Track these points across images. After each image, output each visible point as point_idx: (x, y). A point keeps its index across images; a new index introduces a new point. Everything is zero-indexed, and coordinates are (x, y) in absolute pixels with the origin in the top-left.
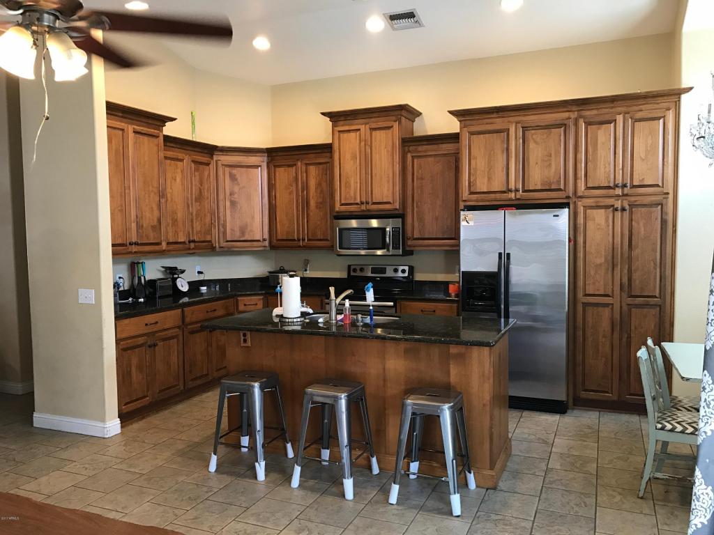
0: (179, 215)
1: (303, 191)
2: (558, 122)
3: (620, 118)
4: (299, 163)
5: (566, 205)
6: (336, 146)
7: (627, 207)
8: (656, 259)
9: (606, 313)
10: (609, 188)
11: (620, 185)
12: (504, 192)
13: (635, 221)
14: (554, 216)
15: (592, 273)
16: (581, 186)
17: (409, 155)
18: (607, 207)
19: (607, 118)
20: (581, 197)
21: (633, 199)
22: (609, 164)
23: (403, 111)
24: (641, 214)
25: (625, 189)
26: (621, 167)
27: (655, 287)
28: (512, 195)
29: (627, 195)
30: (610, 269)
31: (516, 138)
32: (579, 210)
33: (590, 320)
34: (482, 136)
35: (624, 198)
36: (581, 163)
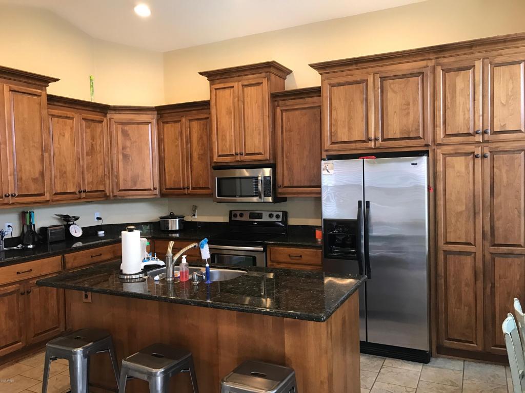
0: (68, 168)
1: (187, 145)
2: (416, 71)
3: (479, 64)
4: (183, 120)
5: (426, 153)
6: (213, 103)
7: (488, 154)
8: (520, 206)
9: (468, 261)
10: (469, 134)
11: (481, 131)
12: (364, 141)
13: (497, 168)
14: (413, 164)
15: (453, 221)
16: (440, 134)
17: (278, 110)
18: (467, 154)
19: (466, 64)
20: (440, 145)
21: (494, 145)
22: (469, 111)
23: (271, 68)
24: (503, 160)
25: (486, 135)
26: (481, 113)
27: (520, 236)
28: (372, 144)
29: (488, 142)
30: (472, 217)
31: (375, 88)
32: (438, 158)
33: (451, 268)
34: (342, 87)
35: (485, 144)
36: (440, 111)
